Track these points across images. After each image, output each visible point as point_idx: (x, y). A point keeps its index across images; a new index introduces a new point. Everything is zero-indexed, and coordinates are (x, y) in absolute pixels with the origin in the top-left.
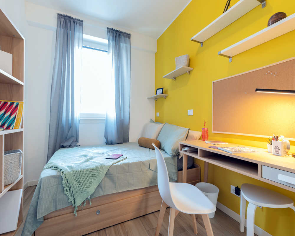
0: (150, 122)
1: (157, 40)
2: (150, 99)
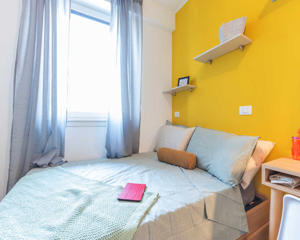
0: (167, 124)
1: (176, 14)
2: (165, 93)
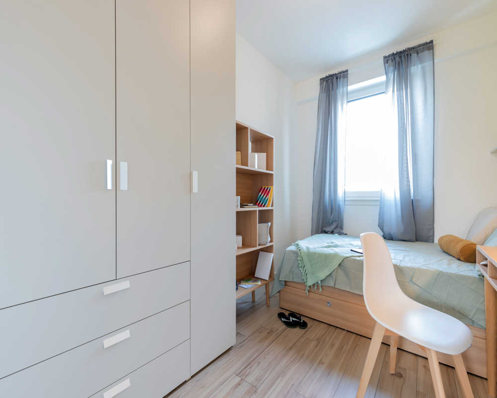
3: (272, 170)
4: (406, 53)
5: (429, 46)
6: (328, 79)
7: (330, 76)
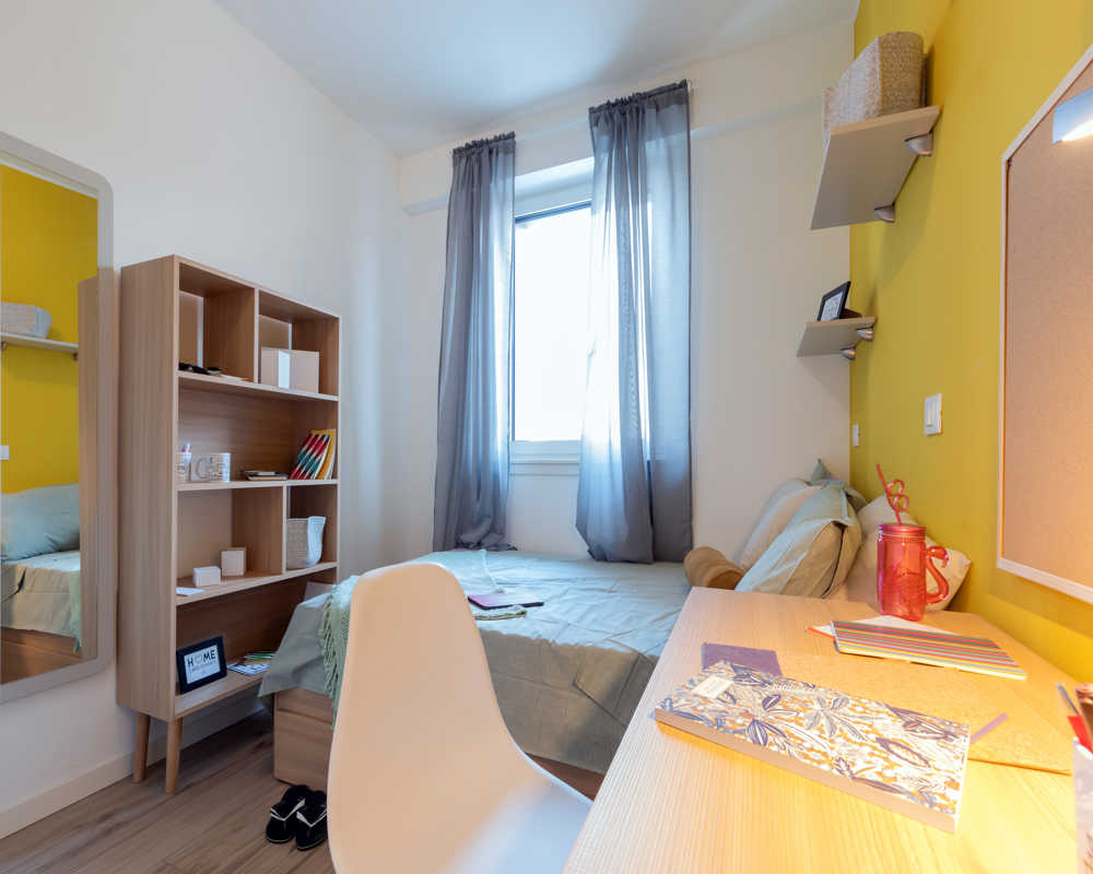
3: (336, 394)
4: (636, 105)
5: (678, 94)
6: (469, 152)
7: (475, 144)
